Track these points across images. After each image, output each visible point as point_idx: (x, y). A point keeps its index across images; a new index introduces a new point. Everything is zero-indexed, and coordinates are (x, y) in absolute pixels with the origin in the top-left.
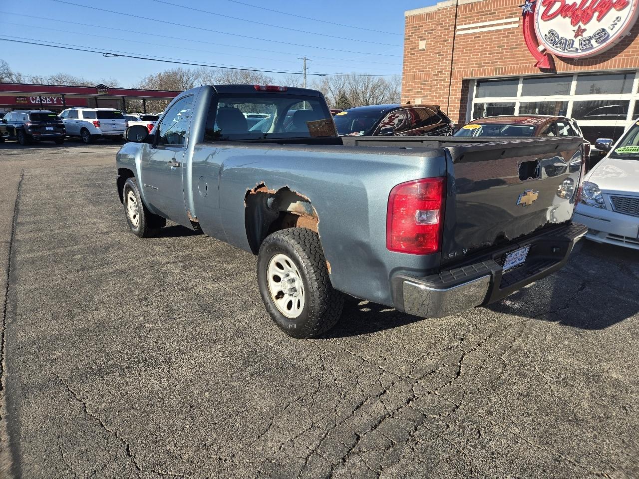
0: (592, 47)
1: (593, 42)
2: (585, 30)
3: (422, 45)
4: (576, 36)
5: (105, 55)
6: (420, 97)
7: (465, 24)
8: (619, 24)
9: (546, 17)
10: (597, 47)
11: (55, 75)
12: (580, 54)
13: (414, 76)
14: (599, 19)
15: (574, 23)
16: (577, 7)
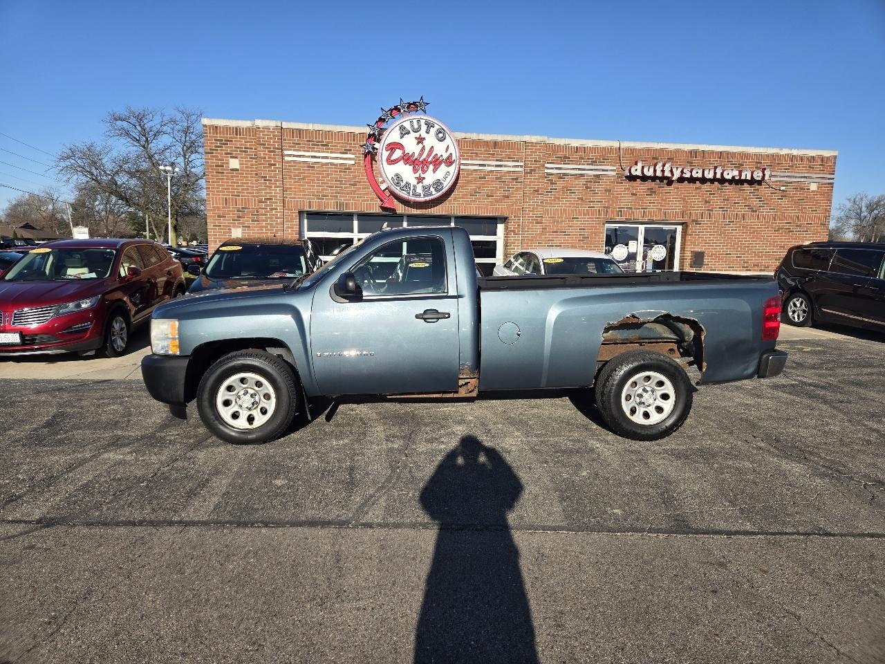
0: (431, 194)
1: (432, 189)
2: (424, 178)
3: (234, 164)
4: (418, 183)
6: (240, 227)
7: (294, 150)
8: (449, 178)
9: (391, 162)
10: (436, 195)
12: (422, 199)
13: (226, 200)
14: (434, 171)
15: (415, 171)
16: (416, 157)
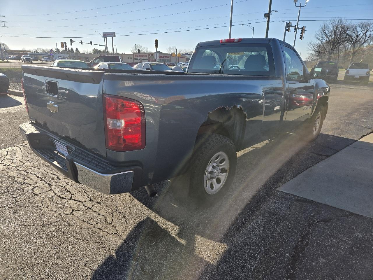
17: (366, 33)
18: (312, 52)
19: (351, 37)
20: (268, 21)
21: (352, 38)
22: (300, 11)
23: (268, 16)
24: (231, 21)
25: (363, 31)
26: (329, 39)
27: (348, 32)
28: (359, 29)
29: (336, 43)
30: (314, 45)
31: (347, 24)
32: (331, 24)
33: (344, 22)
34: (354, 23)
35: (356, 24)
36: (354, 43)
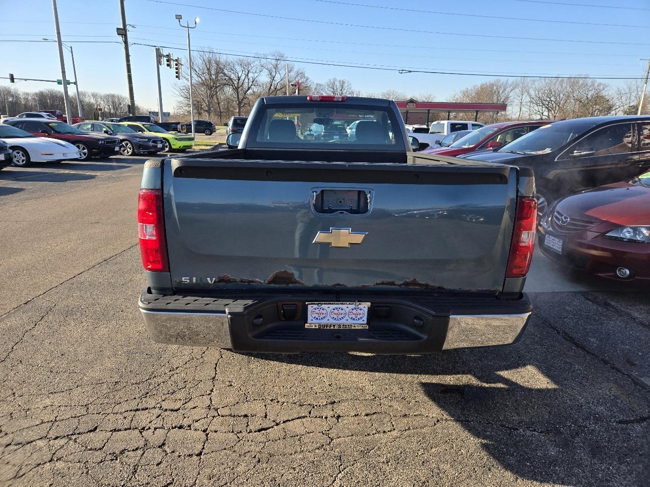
5: (400, 72)
11: (385, 91)
17: (248, 75)
18: (182, 99)
19: (230, 79)
20: (126, 42)
21: (232, 81)
22: (189, 34)
23: (123, 32)
24: (59, 33)
25: (244, 72)
26: (202, 80)
27: (226, 71)
28: (238, 68)
29: (213, 86)
30: (181, 88)
31: (223, 59)
32: (199, 56)
33: (218, 56)
34: (230, 59)
35: (232, 60)
36: (236, 88)
